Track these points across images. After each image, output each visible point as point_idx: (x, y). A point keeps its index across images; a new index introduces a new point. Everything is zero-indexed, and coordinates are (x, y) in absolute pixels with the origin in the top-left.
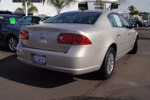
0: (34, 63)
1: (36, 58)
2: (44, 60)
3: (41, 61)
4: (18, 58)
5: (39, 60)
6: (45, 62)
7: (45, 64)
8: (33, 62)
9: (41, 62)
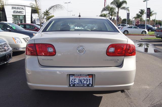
0: (73, 86)
1: (74, 79)
2: (89, 81)
3: (85, 82)
4: (29, 84)
5: (80, 81)
6: (91, 83)
7: (92, 85)
8: (70, 86)
9: (84, 84)
